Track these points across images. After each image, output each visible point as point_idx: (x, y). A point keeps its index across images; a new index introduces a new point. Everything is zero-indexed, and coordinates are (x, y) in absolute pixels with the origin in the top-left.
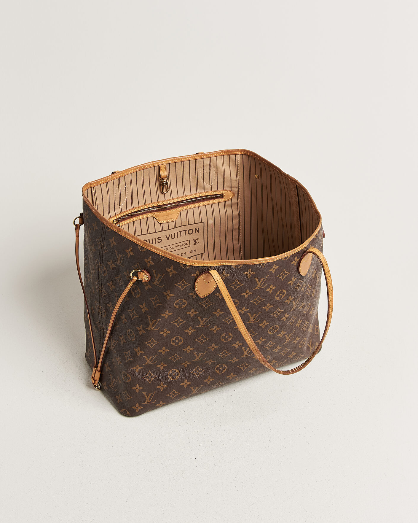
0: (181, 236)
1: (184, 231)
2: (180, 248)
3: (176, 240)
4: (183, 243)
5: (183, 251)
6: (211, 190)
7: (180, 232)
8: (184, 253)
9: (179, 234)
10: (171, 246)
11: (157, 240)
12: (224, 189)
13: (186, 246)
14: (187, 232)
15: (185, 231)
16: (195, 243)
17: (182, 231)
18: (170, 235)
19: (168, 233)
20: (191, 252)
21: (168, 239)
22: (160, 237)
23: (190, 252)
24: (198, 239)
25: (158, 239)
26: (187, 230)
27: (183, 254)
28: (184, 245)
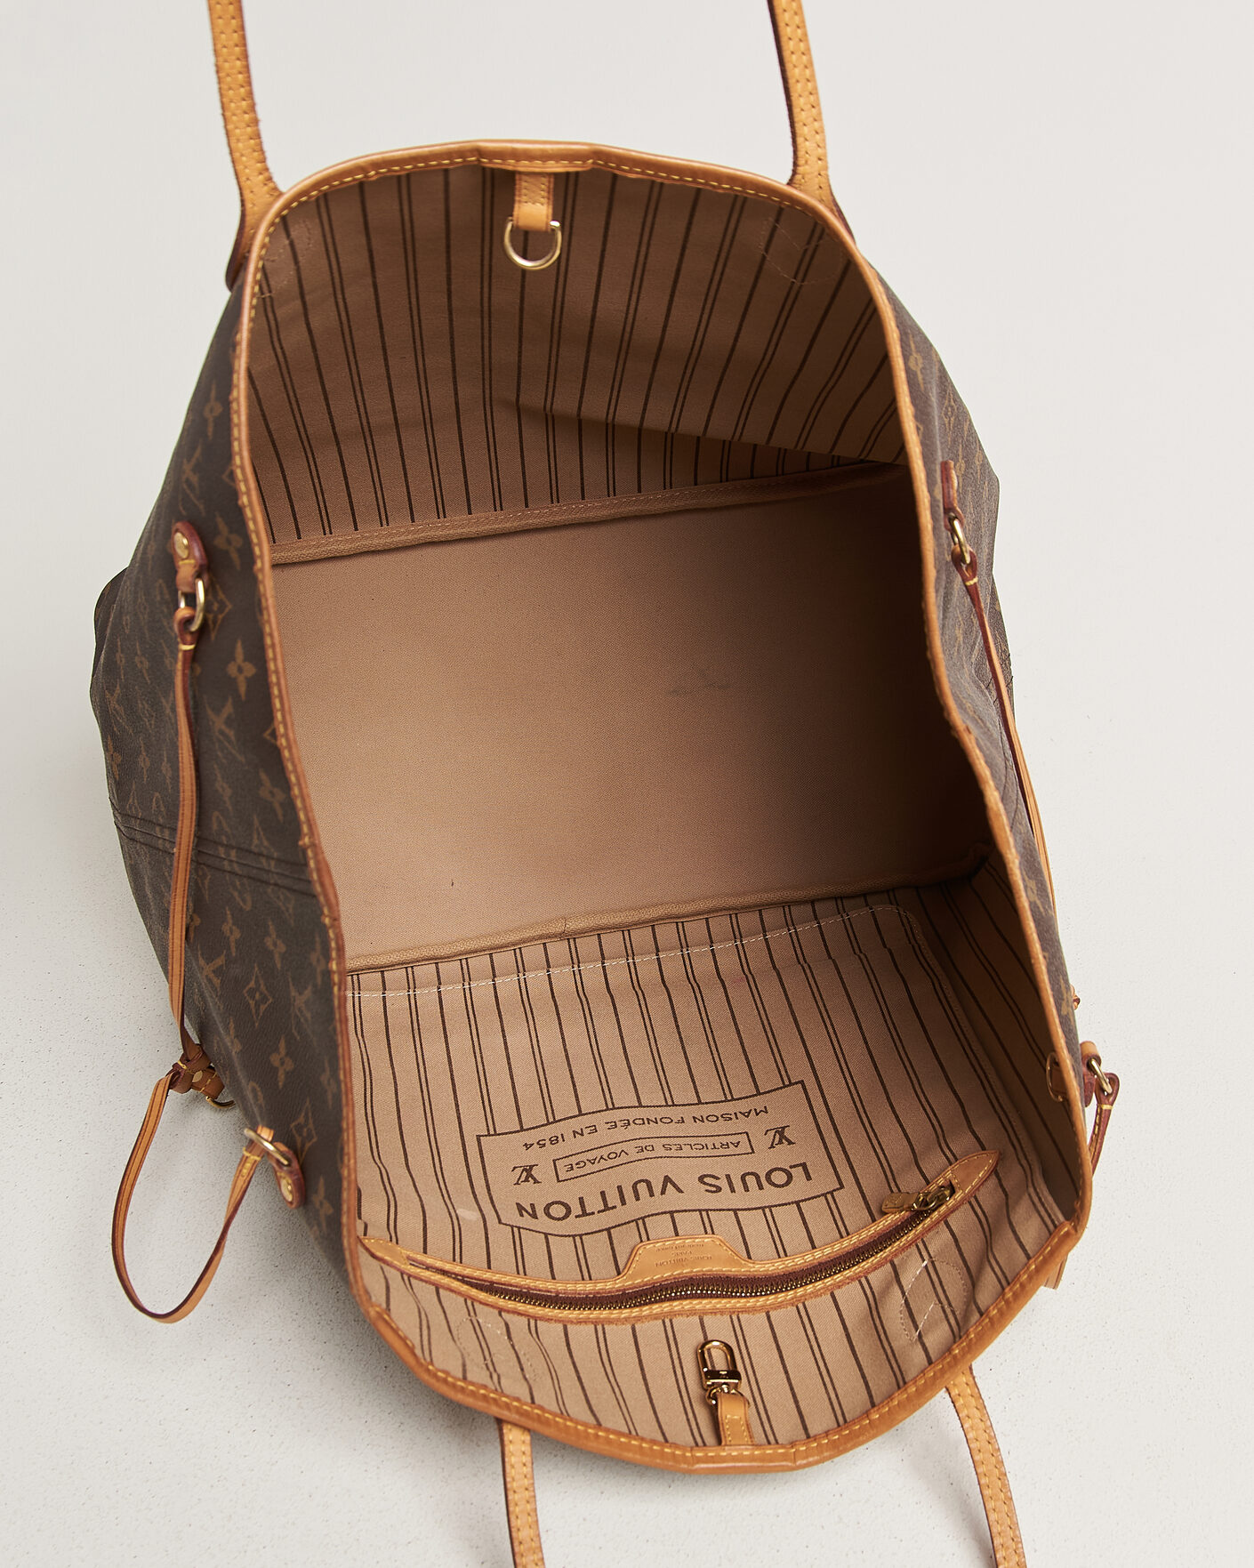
0: (603, 1193)
1: (593, 1213)
2: (604, 1152)
3: (626, 1177)
4: (589, 1168)
5: (588, 1141)
7: (607, 1208)
8: (582, 1135)
9: (613, 1199)
10: (646, 1154)
11: (723, 1183)
13: (574, 1160)
14: (576, 1210)
15: (585, 1214)
16: (528, 1170)
17: (599, 1212)
18: (663, 1192)
19: (671, 1200)
20: (548, 1142)
21: (667, 1180)
22: (706, 1191)
23: (554, 1141)
24: (517, 1183)
25: (719, 1189)
26: (576, 1217)
27: (586, 1131)
28: (582, 1164)
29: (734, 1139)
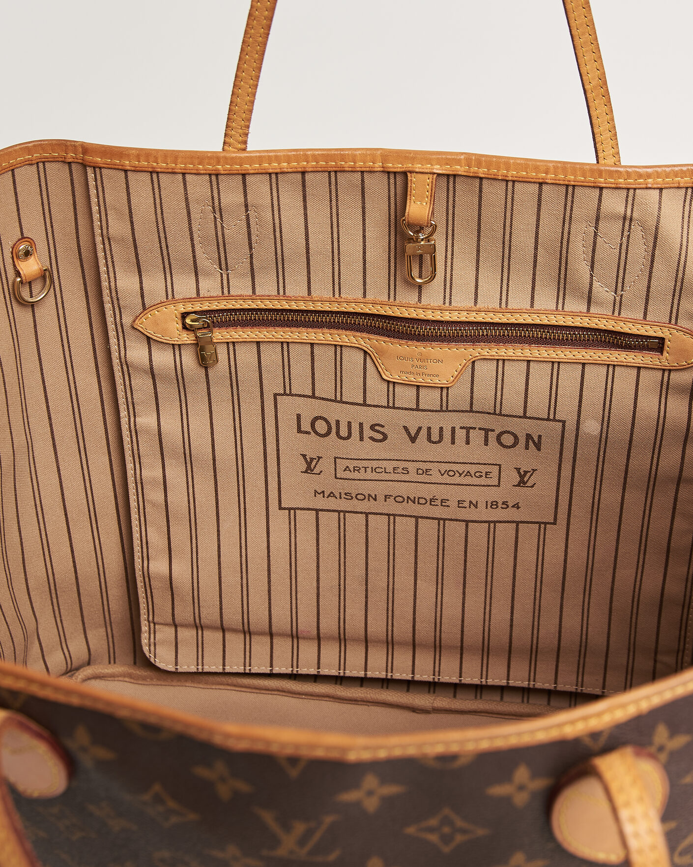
0: (468, 443)
1: (480, 429)
2: (457, 479)
3: (444, 451)
4: (473, 469)
5: (468, 494)
6: (616, 314)
7: (468, 429)
8: (471, 502)
9: (461, 434)
10: (425, 466)
11: (367, 432)
12: (673, 321)
13: (483, 481)
14: (492, 436)
15: (487, 431)
16: (522, 483)
17: (475, 428)
18: (420, 428)
19: (414, 421)
20: (500, 505)
21: (413, 439)
22: (383, 426)
23: (494, 505)
24: (534, 470)
25: (372, 428)
26: (493, 431)
27: (466, 504)
28: (477, 474)
29: (348, 474)
